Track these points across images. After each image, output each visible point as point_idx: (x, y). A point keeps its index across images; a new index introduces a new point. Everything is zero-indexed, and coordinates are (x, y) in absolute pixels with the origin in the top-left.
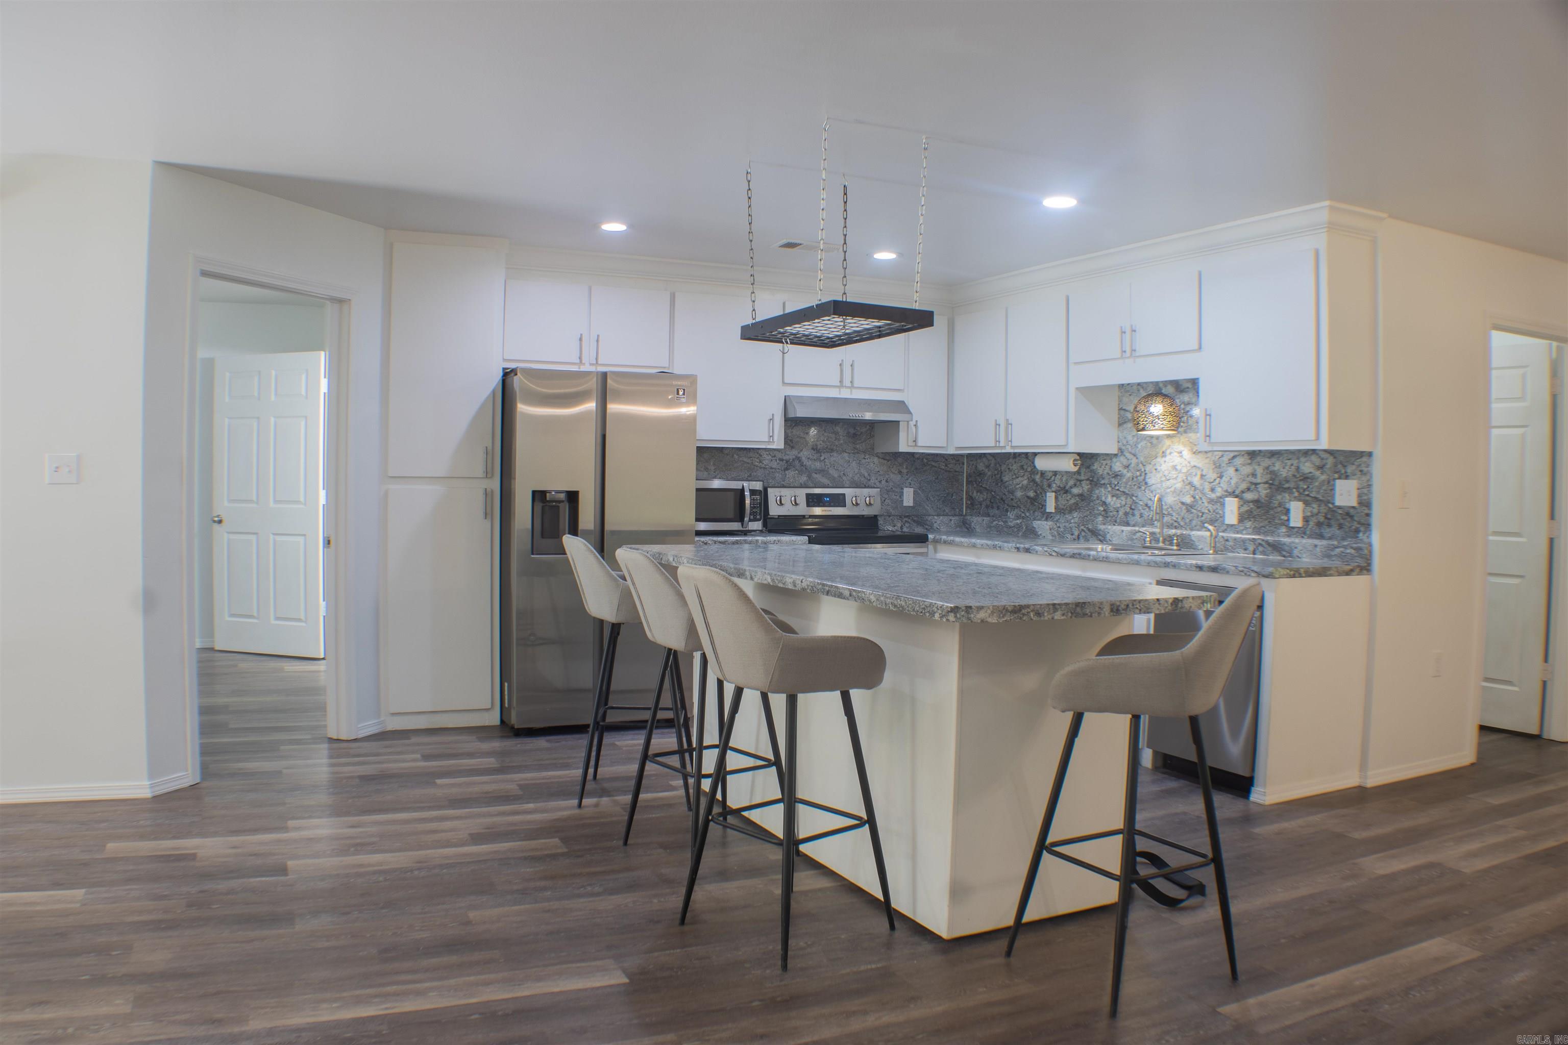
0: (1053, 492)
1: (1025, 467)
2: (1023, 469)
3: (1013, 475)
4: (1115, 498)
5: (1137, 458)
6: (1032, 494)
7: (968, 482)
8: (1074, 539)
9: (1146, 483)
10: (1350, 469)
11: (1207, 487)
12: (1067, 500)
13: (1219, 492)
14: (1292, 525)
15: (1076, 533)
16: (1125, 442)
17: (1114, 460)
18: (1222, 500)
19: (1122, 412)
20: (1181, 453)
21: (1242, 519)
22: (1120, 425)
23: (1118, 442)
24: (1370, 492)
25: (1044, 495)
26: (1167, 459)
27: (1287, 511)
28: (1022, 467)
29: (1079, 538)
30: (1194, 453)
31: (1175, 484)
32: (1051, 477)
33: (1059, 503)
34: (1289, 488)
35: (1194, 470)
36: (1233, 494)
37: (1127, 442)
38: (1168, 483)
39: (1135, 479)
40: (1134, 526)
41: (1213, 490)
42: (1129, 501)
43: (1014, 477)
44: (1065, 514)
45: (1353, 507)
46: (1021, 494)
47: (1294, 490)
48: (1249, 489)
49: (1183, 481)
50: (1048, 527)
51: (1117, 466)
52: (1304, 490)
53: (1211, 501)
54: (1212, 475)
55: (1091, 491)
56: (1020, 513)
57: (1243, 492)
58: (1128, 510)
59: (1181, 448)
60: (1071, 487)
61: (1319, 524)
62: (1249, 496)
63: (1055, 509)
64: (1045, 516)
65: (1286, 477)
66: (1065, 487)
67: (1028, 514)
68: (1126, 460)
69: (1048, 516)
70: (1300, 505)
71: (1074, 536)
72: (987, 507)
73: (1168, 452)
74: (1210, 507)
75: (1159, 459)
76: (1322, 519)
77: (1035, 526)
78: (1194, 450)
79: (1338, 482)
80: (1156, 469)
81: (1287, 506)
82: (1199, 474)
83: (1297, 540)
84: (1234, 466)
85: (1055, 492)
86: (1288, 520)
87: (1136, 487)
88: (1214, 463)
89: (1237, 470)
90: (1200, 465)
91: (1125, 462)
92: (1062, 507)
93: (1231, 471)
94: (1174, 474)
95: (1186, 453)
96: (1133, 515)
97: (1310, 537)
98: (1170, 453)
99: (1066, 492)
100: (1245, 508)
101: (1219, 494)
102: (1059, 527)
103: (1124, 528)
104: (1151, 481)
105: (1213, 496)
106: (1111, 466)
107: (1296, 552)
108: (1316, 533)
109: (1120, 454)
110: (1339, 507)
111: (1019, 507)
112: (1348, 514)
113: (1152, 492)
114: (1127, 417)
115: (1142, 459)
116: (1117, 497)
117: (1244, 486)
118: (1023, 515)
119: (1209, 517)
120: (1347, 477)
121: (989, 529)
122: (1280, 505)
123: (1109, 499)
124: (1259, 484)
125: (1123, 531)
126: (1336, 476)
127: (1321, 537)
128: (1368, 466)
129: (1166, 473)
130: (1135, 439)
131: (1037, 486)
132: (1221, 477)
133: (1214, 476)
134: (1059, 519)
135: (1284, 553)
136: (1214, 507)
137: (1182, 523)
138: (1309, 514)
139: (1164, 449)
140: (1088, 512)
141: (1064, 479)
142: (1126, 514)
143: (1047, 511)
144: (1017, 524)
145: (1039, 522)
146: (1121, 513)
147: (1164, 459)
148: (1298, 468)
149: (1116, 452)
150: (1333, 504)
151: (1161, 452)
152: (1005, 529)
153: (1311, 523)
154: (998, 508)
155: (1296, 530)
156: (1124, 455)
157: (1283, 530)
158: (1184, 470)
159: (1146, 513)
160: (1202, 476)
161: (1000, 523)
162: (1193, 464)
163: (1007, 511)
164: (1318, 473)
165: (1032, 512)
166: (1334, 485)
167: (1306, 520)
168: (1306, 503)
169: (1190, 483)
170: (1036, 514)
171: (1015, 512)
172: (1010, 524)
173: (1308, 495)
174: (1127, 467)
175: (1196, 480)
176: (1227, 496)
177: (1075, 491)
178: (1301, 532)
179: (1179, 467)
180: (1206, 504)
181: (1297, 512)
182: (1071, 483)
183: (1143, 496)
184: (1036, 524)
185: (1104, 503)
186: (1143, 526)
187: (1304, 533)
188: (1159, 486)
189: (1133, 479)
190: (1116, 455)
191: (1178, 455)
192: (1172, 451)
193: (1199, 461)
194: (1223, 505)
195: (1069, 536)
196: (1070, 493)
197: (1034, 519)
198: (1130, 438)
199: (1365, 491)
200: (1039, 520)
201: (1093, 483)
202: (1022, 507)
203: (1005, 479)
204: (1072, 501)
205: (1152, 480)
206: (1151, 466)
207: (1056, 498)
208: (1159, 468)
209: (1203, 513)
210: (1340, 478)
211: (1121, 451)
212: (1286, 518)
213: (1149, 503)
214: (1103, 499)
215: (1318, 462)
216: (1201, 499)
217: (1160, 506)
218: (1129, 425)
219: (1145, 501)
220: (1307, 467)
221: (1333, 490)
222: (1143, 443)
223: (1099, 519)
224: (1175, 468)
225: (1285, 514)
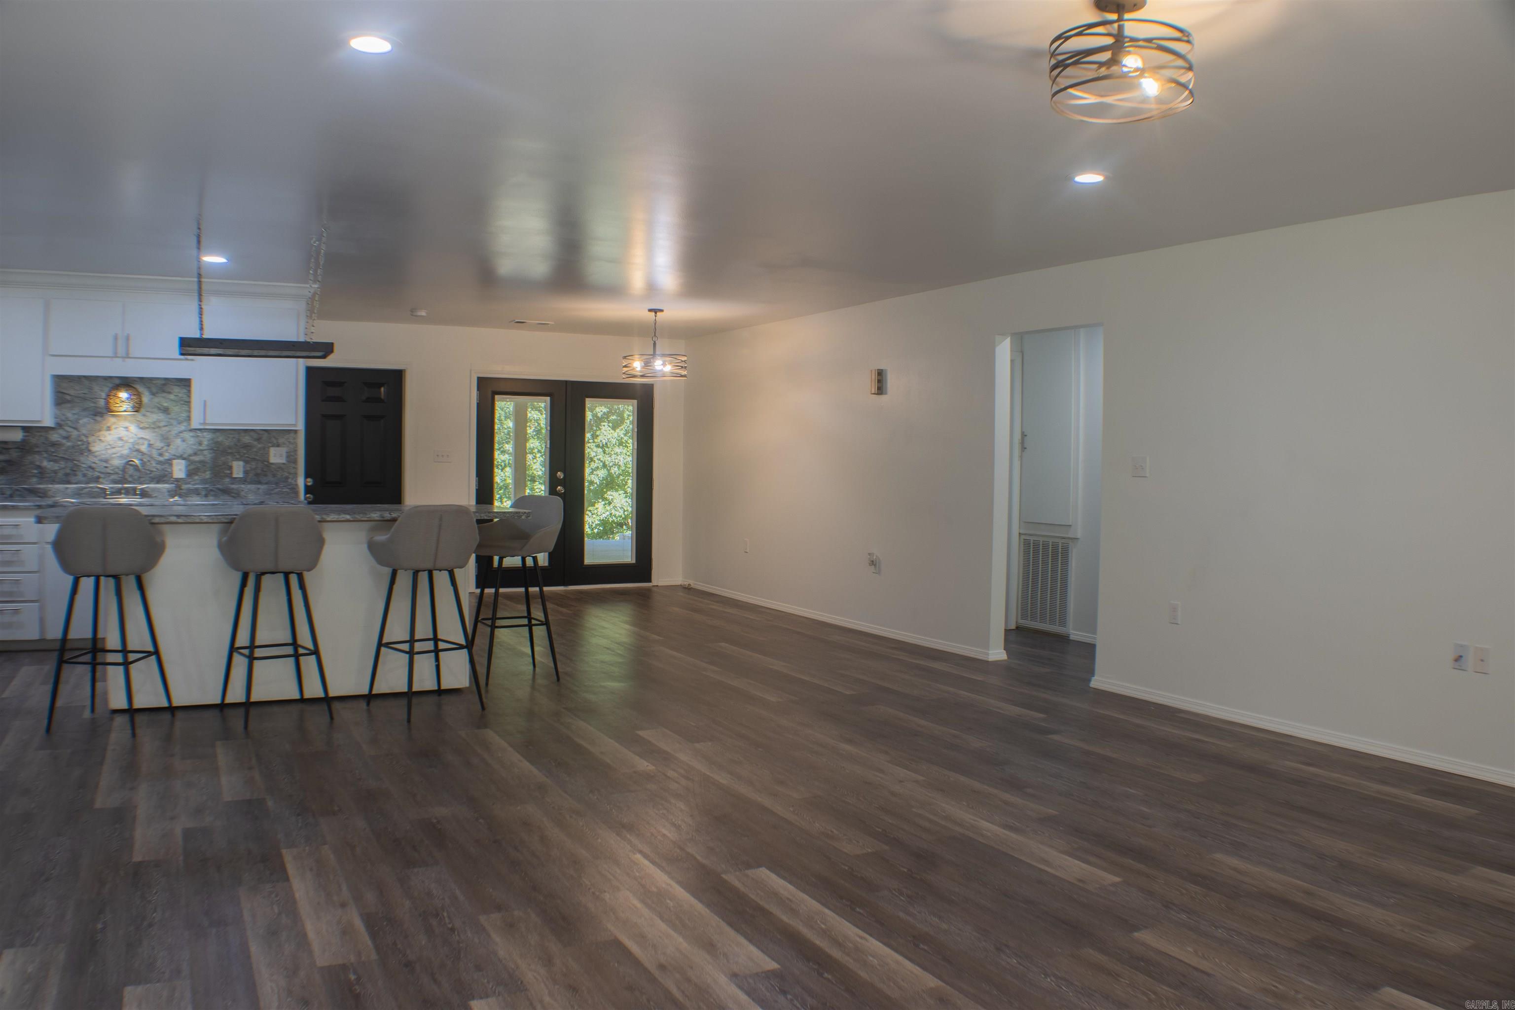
4: (52, 463)
5: (78, 431)
9: (90, 451)
10: (281, 441)
11: (155, 453)
13: (167, 456)
14: (235, 476)
16: (63, 418)
17: (51, 432)
18: (169, 462)
19: (60, 395)
20: (128, 429)
21: (190, 474)
22: (57, 405)
23: (56, 418)
24: (296, 454)
26: (112, 432)
27: (231, 468)
30: (141, 429)
31: (121, 451)
34: (231, 453)
35: (141, 441)
36: (181, 457)
37: (67, 419)
38: (114, 450)
39: (76, 448)
40: (77, 484)
41: (161, 455)
42: (70, 464)
45: (284, 464)
47: (236, 454)
48: (195, 454)
49: (130, 449)
51: (55, 437)
52: (244, 454)
53: (159, 463)
54: (158, 445)
55: (21, 458)
57: (190, 455)
58: (69, 472)
59: (127, 424)
61: (257, 475)
62: (196, 459)
65: (229, 447)
70: (241, 463)
73: (113, 427)
74: (159, 467)
75: (102, 433)
76: (259, 471)
78: (142, 427)
79: (272, 448)
80: (100, 440)
81: (230, 464)
82: (146, 443)
83: (243, 486)
84: (182, 439)
86: (231, 473)
87: (77, 453)
88: (161, 436)
89: (184, 441)
90: (147, 437)
91: (64, 434)
93: (179, 442)
94: (120, 443)
95: (133, 429)
96: (75, 475)
97: (251, 483)
98: (116, 428)
100: (192, 467)
101: (166, 458)
103: (68, 486)
104: (94, 449)
105: (161, 459)
106: (47, 438)
107: (243, 493)
108: (255, 481)
109: (58, 429)
110: (272, 464)
112: (280, 468)
113: (96, 457)
114: (66, 399)
115: (84, 432)
116: (55, 461)
117: (191, 452)
119: (158, 474)
120: (278, 446)
122: (224, 464)
123: (45, 464)
124: (205, 450)
126: (270, 445)
127: (260, 483)
128: (294, 439)
129: (112, 443)
130: (76, 416)
132: (168, 446)
133: (162, 445)
135: (233, 495)
136: (163, 467)
137: (130, 480)
138: (248, 469)
139: (109, 425)
140: (18, 475)
142: (67, 475)
146: (59, 475)
147: (109, 432)
148: (239, 440)
149: (54, 427)
150: (268, 462)
153: (250, 475)
155: (237, 479)
156: (64, 429)
157: (227, 480)
158: (132, 441)
159: (90, 473)
160: (149, 445)
162: (139, 436)
164: (255, 443)
166: (269, 451)
167: (246, 472)
168: (246, 462)
169: (137, 451)
173: (247, 457)
174: (67, 438)
175: (144, 448)
176: (174, 459)
178: (243, 481)
179: (125, 439)
180: (154, 465)
181: (238, 469)
183: (84, 461)
185: (39, 467)
186: (87, 483)
187: (245, 481)
188: (103, 452)
189: (73, 447)
190: (53, 429)
191: (124, 430)
192: (119, 427)
193: (146, 434)
194: (171, 465)
198: (69, 415)
199: (292, 454)
205: (97, 448)
206: (94, 438)
208: (103, 439)
209: (152, 471)
210: (273, 446)
211: (59, 426)
212: (228, 472)
213: (94, 465)
214: (38, 463)
215: (255, 436)
216: (149, 461)
217: (106, 467)
218: (69, 405)
219: (89, 463)
220: (247, 439)
221: (268, 454)
222: (85, 420)
223: (35, 480)
224: (121, 439)
225: (229, 470)
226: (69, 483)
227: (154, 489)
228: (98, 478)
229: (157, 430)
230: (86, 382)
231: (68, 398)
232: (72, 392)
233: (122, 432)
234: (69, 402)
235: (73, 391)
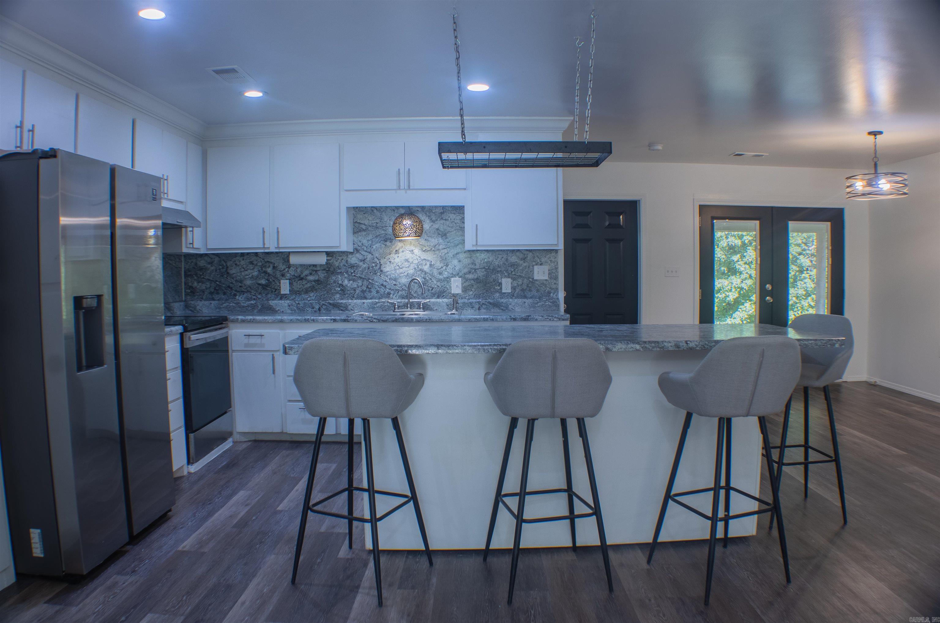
0: (287, 279)
1: (255, 263)
2: (253, 264)
3: (241, 269)
4: (351, 282)
5: (372, 255)
6: (263, 282)
7: (186, 276)
8: (315, 311)
9: (381, 271)
10: (543, 259)
11: (435, 272)
12: (303, 285)
13: (446, 274)
14: (504, 290)
15: (317, 307)
16: (360, 244)
17: (350, 256)
18: (448, 279)
19: (357, 225)
20: (412, 251)
21: (465, 289)
22: (354, 233)
23: (354, 244)
24: (557, 272)
25: (277, 282)
26: (400, 255)
27: (500, 284)
28: (251, 263)
29: (319, 310)
30: (424, 251)
31: (407, 270)
32: (285, 269)
33: (294, 287)
34: (501, 271)
35: (424, 262)
36: (457, 275)
37: (362, 244)
38: (401, 270)
39: (371, 268)
40: (371, 299)
41: (440, 274)
42: (365, 283)
43: (243, 270)
44: (300, 295)
45: (546, 280)
46: (251, 282)
47: (505, 272)
48: (470, 272)
49: (415, 269)
50: (286, 305)
51: (353, 260)
52: (512, 271)
53: (439, 280)
54: (439, 265)
55: (327, 278)
56: (250, 296)
57: (465, 274)
58: (365, 289)
59: (412, 248)
60: (306, 276)
61: (523, 290)
62: (470, 276)
63: (290, 291)
64: (279, 297)
65: (498, 265)
66: (300, 276)
67: (259, 296)
68: (361, 256)
69: (283, 297)
70: (509, 280)
71: (314, 309)
72: (211, 293)
73: (401, 250)
74: (439, 284)
75: (391, 255)
76: (525, 287)
77: (271, 304)
78: (424, 249)
79: (536, 266)
80: (390, 262)
81: (500, 281)
82: (428, 264)
83: (510, 300)
84: (457, 259)
85: (290, 280)
86: (501, 289)
87: (372, 273)
88: (441, 257)
89: (460, 261)
90: (429, 259)
91: (361, 257)
92: (298, 290)
93: (455, 262)
94: (406, 264)
95: (417, 251)
96: (370, 292)
97: (517, 297)
98: (403, 252)
99: (302, 279)
100: (467, 284)
101: (445, 276)
102: (299, 304)
103: (364, 301)
104: (385, 270)
105: (441, 277)
106: (347, 261)
107: (511, 307)
108: (522, 295)
109: (355, 253)
110: (536, 280)
111: (248, 291)
112: (542, 283)
113: (387, 276)
114: (362, 228)
115: (377, 255)
116: (354, 280)
117: (466, 270)
118: (254, 297)
119: (438, 290)
120: (542, 264)
121: (218, 310)
122: (494, 280)
123: (346, 282)
124: (478, 269)
125: (364, 303)
126: (534, 263)
127: (525, 297)
128: (555, 258)
129: (400, 264)
130: (370, 242)
131: (269, 276)
132: (447, 266)
133: (442, 265)
134: (294, 298)
135: (502, 308)
136: (442, 284)
137: (415, 295)
138: (516, 285)
139: (397, 249)
140: (325, 292)
141: (298, 270)
142: (363, 291)
143: (282, 293)
144: (252, 304)
145: (276, 301)
146: (357, 291)
147: (397, 255)
148: (507, 259)
149: (352, 251)
150: (532, 278)
151: (395, 250)
152: (238, 309)
153: (517, 290)
154: (225, 294)
155: (505, 294)
156: (360, 253)
157: (496, 295)
158: (416, 262)
159: (382, 290)
160: (431, 265)
161: (231, 305)
162: (422, 258)
163: (235, 295)
164: (521, 261)
165: (264, 295)
166: (533, 269)
167: (513, 288)
168: (514, 279)
169: (421, 270)
170: (269, 296)
171: (245, 296)
172: (242, 304)
173: (515, 275)
174: (364, 261)
175: (426, 268)
176: (452, 277)
177: (311, 278)
178: (512, 295)
179: (411, 260)
180: (435, 282)
181: (507, 285)
182: (307, 272)
183: (378, 280)
184: (272, 303)
185: (341, 285)
186: (380, 298)
188: (393, 272)
189: (369, 268)
190: (351, 253)
191: (410, 252)
192: (405, 250)
193: (429, 256)
194: (449, 282)
195: (310, 310)
196: (306, 279)
197: (268, 300)
198: (365, 241)
199: (553, 271)
200: (273, 300)
201: (329, 272)
202: (253, 291)
203: (233, 271)
204: (309, 285)
205: (387, 268)
206: (385, 260)
207: (290, 283)
208: (393, 261)
209: (433, 288)
210: (536, 264)
211: (357, 250)
212: (499, 288)
213: (385, 283)
214: (340, 282)
215: (521, 256)
216: (431, 279)
217: (395, 285)
218: (364, 233)
219: (381, 282)
220: (513, 259)
221: (532, 271)
222: (378, 245)
223: (338, 296)
224: (407, 260)
225: (499, 286)
226: (365, 298)
227: (434, 303)
228: (389, 294)
229: (437, 252)
230: (378, 214)
231: (364, 227)
232: (366, 222)
233: (408, 255)
234: (364, 230)
235: (368, 220)
